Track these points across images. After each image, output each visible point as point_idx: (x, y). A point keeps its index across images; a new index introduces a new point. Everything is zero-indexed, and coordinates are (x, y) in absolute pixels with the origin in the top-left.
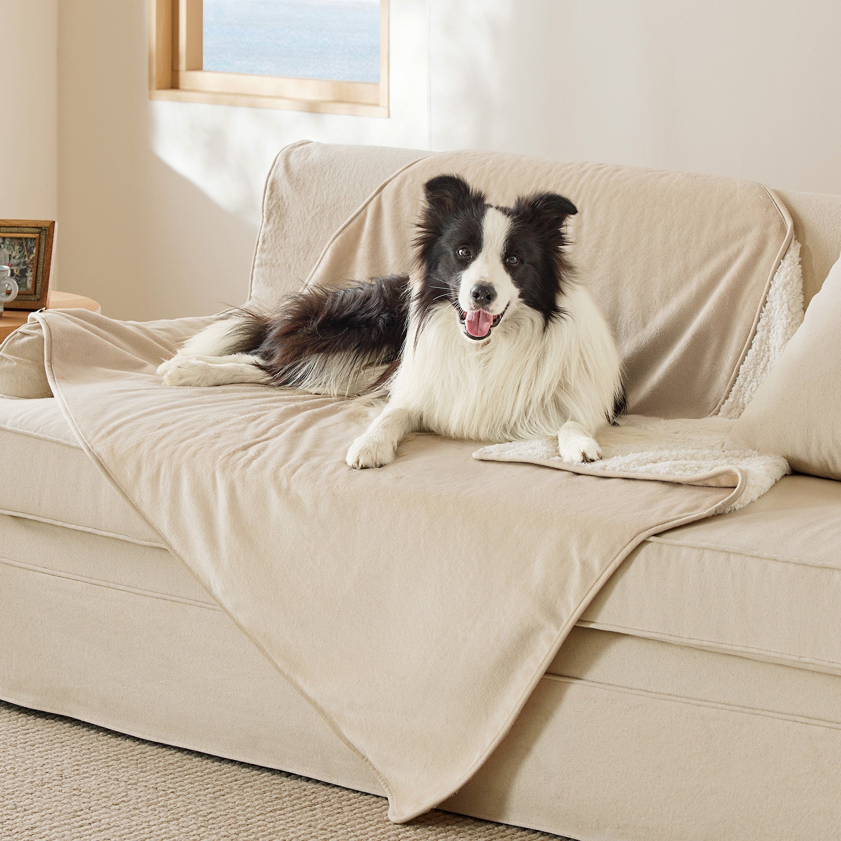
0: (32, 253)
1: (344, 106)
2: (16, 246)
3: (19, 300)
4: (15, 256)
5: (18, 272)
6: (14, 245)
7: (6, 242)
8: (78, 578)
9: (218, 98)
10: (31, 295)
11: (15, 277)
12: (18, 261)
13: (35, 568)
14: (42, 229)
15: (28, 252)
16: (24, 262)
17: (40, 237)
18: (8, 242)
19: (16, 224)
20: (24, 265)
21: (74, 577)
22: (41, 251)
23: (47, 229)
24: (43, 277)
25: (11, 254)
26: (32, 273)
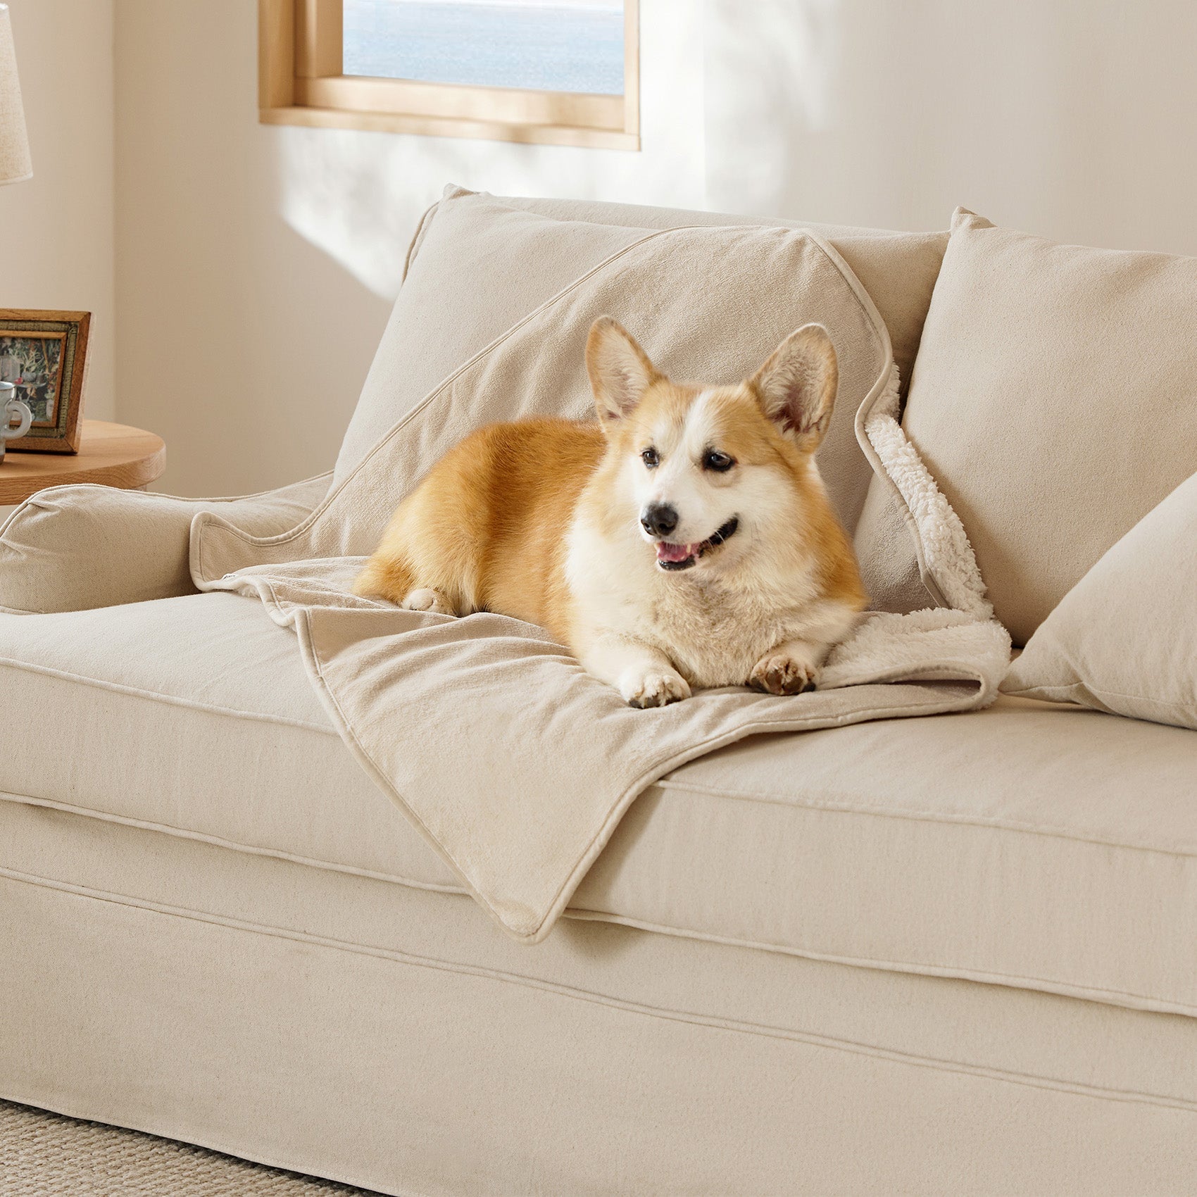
0: (55, 362)
1: (569, 133)
2: (31, 351)
3: (32, 436)
4: (30, 367)
5: (33, 392)
6: (29, 349)
7: (17, 345)
8: (137, 902)
9: (368, 121)
10: (52, 428)
11: (28, 400)
12: (34, 374)
13: (67, 886)
14: (70, 325)
15: (49, 361)
16: (43, 376)
17: (67, 338)
18: (20, 345)
19: (31, 316)
20: (42, 382)
21: (131, 901)
22: (68, 359)
23: (78, 324)
24: (70, 401)
25: (23, 363)
26: (54, 394)
